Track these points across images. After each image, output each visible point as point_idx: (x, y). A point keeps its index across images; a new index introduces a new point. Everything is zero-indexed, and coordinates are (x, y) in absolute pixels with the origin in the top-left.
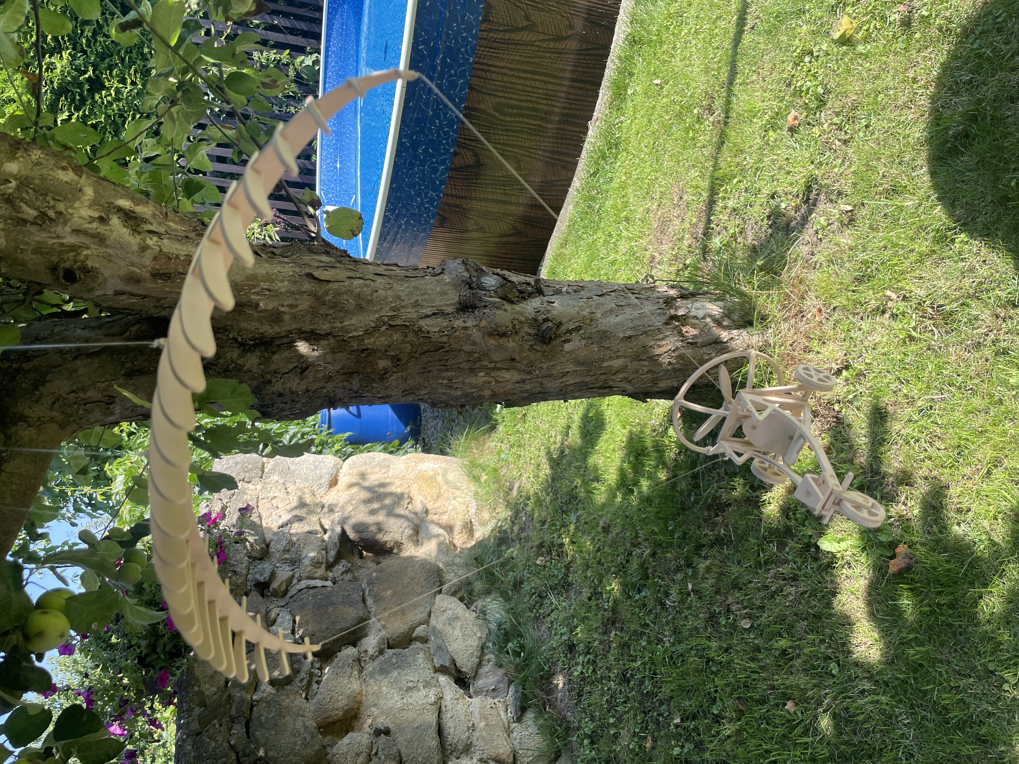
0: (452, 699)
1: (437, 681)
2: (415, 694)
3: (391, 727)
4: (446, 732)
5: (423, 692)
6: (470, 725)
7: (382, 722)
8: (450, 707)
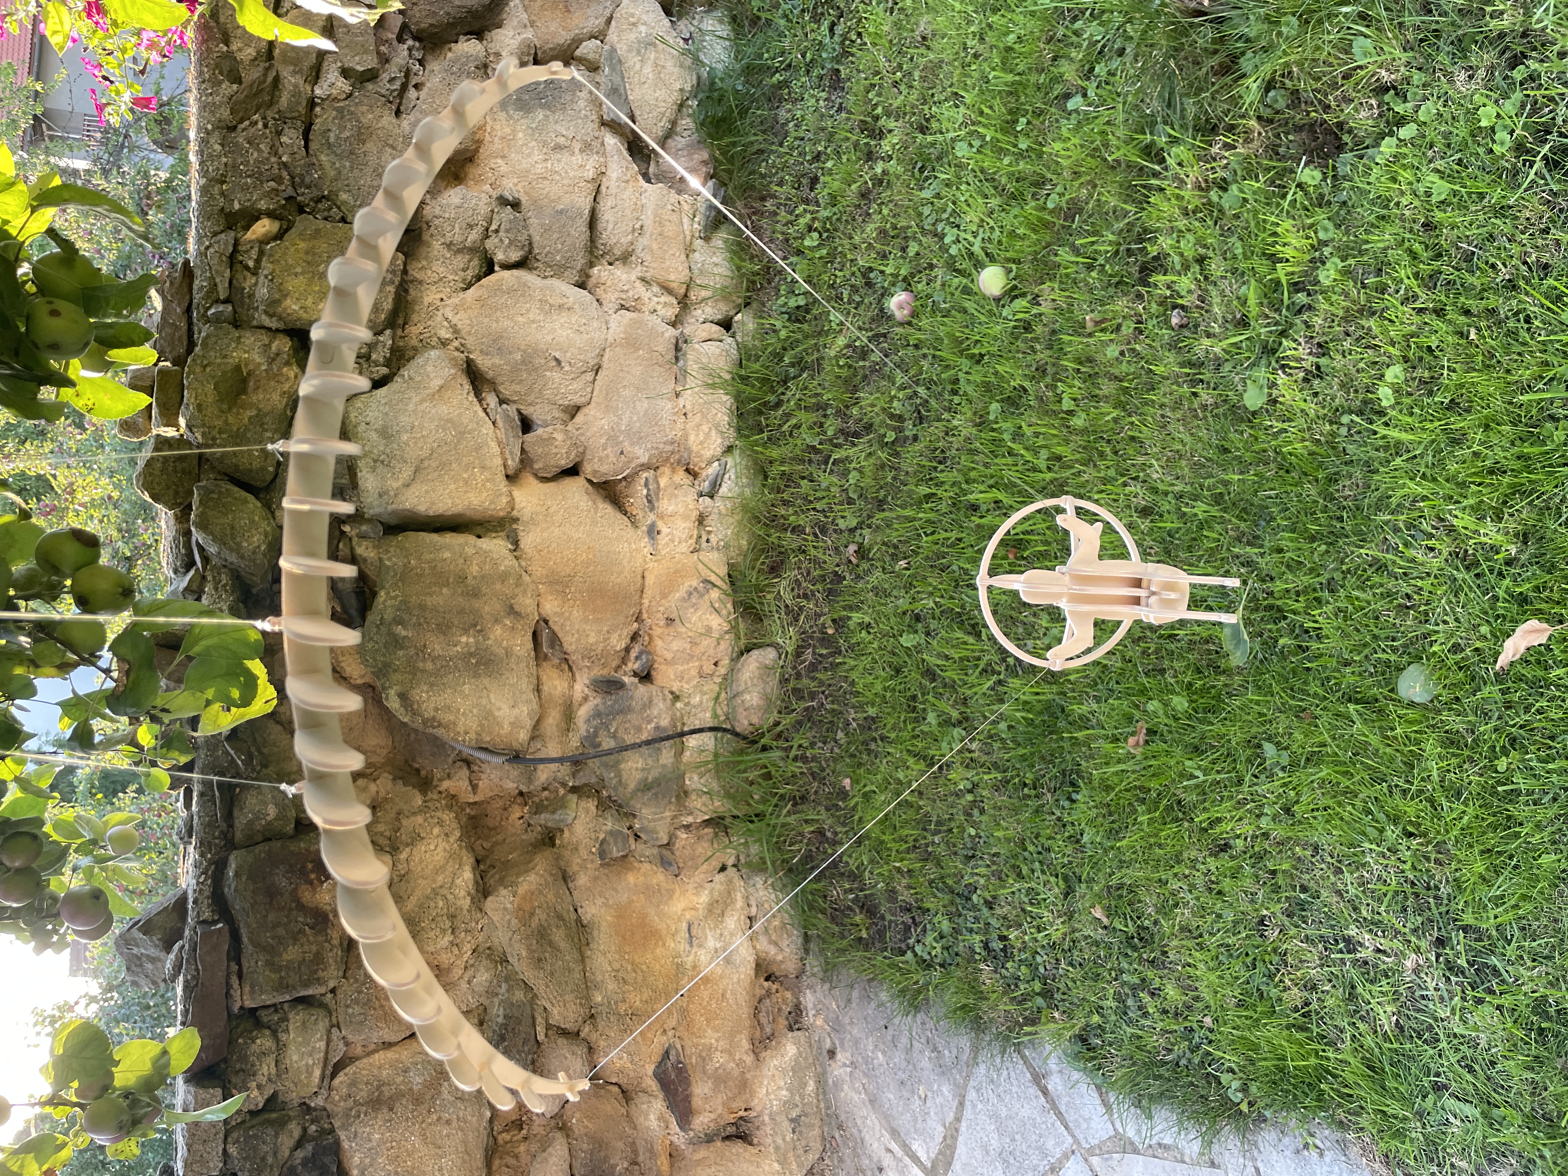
0: (618, 179)
1: (603, 144)
2: (565, 157)
3: (524, 200)
4: (600, 226)
5: (578, 159)
6: (637, 226)
7: (511, 187)
8: (613, 190)
